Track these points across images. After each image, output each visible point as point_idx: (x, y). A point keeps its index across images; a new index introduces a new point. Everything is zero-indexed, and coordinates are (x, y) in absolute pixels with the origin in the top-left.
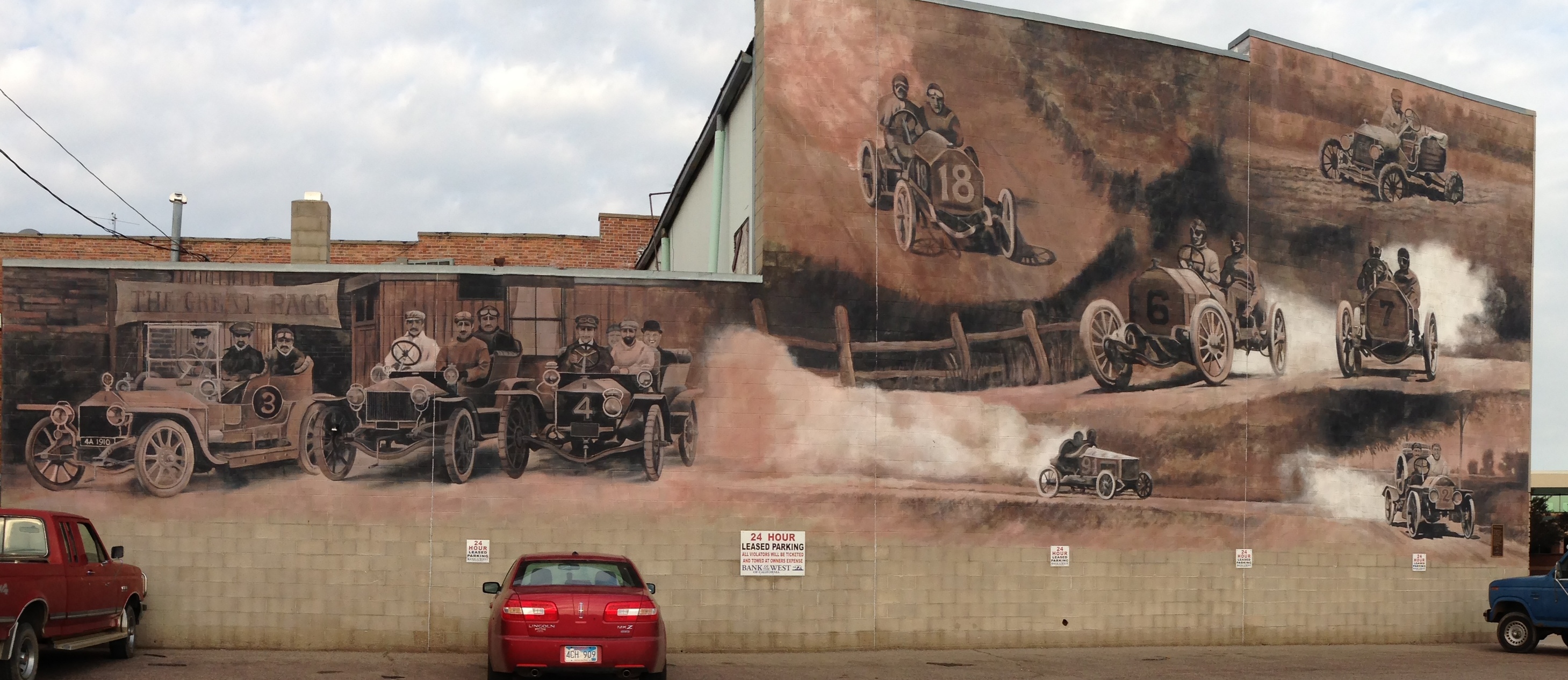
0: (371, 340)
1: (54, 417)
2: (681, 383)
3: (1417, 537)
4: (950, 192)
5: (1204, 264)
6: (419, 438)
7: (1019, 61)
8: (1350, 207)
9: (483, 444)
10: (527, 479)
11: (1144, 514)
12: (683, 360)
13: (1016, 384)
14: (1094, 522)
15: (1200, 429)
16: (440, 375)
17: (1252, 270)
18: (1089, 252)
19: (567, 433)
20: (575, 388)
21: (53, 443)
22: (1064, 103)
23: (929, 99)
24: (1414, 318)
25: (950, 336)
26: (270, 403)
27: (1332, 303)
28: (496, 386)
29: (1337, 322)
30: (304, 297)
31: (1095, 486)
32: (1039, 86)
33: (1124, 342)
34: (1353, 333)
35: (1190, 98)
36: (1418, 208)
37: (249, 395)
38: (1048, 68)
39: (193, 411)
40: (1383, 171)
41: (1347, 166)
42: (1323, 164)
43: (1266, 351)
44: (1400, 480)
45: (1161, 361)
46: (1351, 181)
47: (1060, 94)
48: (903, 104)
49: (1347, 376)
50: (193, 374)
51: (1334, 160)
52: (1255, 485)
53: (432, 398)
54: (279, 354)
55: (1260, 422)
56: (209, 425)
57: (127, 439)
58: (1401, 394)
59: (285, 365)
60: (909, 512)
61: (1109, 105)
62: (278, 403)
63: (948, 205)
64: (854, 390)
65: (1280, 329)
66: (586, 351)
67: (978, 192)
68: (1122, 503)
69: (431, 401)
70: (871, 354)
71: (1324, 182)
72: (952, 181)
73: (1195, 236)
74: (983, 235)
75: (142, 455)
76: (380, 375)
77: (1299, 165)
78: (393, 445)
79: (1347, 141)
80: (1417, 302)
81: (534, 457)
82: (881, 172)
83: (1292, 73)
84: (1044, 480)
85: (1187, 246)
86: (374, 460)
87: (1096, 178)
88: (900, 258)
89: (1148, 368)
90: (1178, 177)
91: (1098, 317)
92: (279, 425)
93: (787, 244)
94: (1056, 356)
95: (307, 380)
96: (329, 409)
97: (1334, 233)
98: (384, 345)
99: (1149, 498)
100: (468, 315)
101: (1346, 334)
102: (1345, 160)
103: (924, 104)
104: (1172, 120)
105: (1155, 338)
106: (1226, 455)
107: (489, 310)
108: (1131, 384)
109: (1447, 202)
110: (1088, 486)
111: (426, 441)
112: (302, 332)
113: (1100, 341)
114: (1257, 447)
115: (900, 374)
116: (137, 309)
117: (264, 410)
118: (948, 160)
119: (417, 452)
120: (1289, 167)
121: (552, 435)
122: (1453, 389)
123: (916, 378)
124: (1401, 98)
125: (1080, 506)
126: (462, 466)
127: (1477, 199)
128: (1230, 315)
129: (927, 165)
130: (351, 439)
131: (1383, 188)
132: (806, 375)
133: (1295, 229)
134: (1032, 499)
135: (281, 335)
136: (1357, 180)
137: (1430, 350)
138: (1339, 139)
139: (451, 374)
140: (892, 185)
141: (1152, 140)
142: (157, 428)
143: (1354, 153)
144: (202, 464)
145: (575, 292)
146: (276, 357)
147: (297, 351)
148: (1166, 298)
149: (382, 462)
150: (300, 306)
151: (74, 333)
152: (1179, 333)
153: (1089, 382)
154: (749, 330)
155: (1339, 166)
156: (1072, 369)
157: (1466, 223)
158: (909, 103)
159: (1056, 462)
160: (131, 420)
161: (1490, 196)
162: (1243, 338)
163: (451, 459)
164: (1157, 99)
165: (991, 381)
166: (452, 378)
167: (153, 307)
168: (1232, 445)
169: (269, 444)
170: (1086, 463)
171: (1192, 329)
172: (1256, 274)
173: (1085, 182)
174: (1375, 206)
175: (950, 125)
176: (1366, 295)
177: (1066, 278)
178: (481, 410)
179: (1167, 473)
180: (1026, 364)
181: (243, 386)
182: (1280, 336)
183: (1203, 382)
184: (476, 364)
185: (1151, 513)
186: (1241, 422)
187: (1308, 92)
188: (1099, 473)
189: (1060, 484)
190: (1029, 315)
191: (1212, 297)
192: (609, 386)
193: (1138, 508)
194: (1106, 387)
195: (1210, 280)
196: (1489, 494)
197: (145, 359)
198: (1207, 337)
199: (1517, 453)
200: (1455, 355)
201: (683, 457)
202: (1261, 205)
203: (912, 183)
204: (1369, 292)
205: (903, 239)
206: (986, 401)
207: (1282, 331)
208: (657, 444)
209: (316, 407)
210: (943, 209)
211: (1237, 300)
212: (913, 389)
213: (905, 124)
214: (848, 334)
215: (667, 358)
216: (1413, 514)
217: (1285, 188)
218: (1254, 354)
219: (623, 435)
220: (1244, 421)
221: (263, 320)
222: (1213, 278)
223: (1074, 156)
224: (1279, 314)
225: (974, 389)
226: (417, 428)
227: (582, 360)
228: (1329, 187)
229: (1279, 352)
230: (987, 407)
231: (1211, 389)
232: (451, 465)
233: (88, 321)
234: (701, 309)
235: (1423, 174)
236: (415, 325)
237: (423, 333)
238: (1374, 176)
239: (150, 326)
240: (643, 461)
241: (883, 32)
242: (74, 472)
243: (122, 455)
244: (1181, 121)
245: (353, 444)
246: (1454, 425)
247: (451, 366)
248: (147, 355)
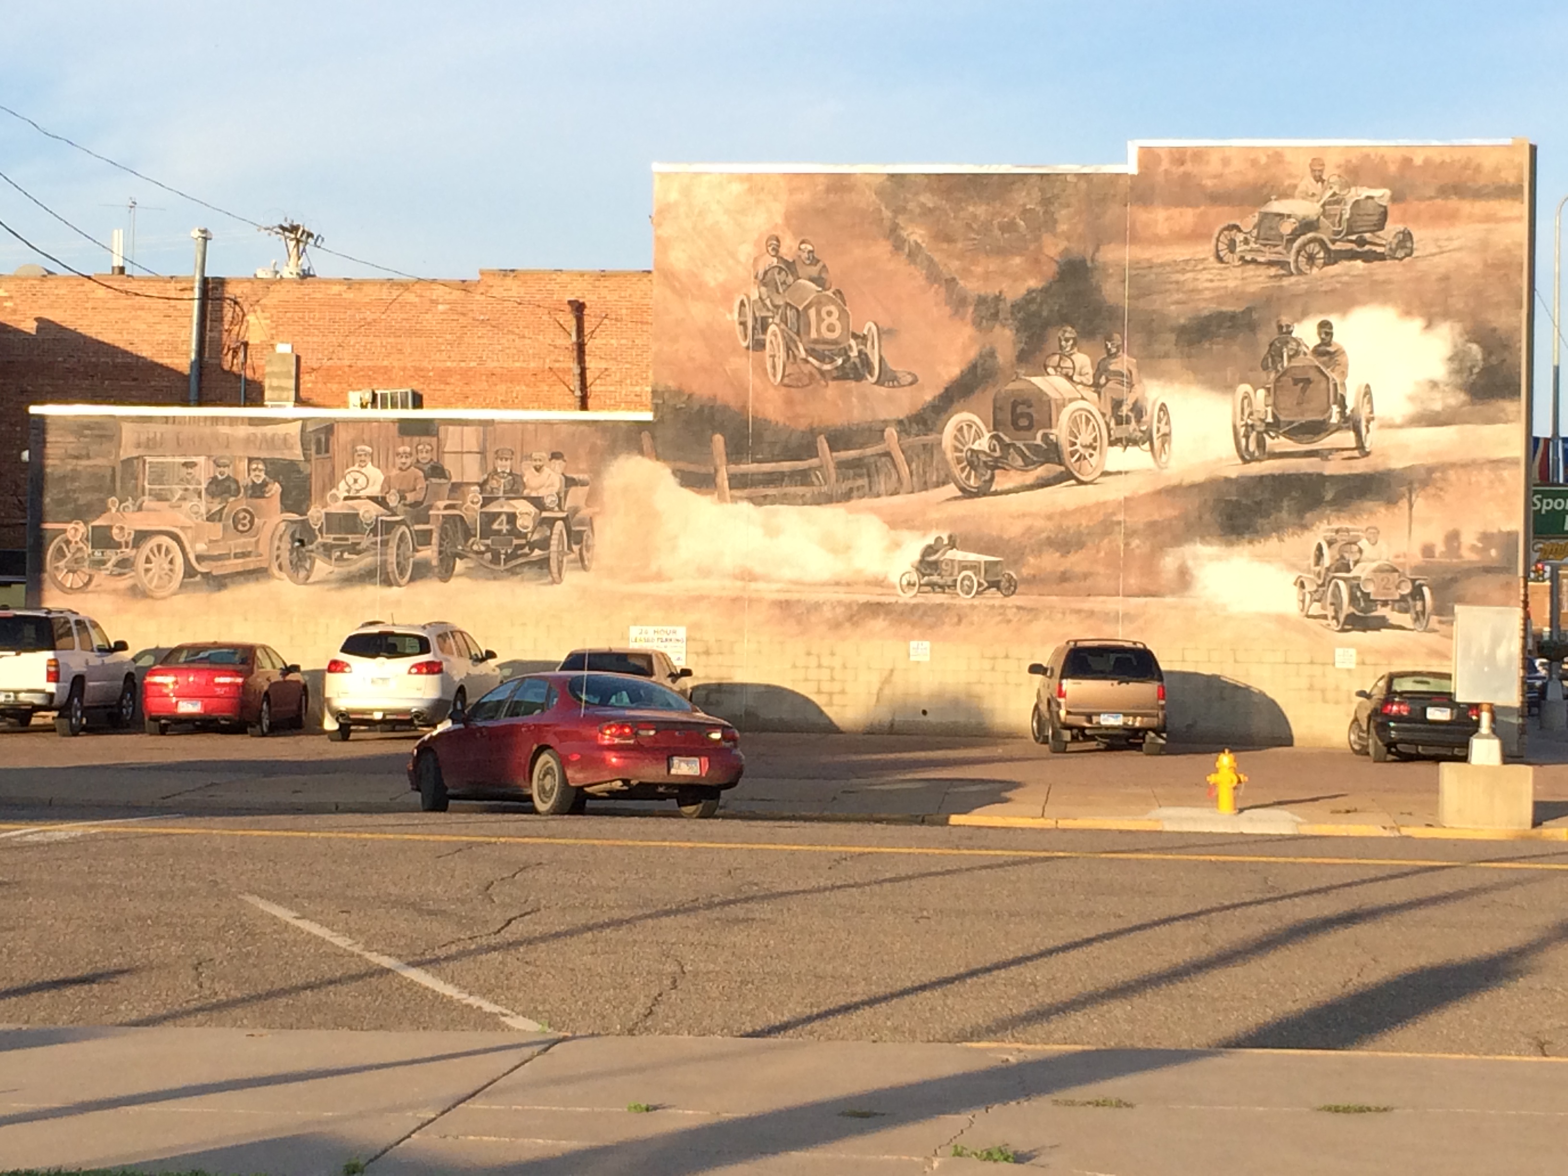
0: (328, 469)
1: (69, 535)
2: (582, 503)
3: (1343, 630)
4: (818, 330)
5: (1074, 368)
6: (366, 550)
7: (883, 208)
8: (1252, 289)
9: (419, 555)
10: (453, 582)
11: (1008, 611)
12: (583, 484)
13: (878, 495)
14: (956, 620)
15: (1068, 528)
16: (384, 498)
17: (1131, 368)
18: (951, 370)
19: (487, 546)
20: (493, 508)
21: (69, 555)
22: (927, 240)
23: (800, 253)
24: (1340, 391)
25: (817, 456)
26: (246, 521)
27: (1228, 388)
28: (430, 507)
29: (1234, 408)
30: (274, 435)
31: (955, 586)
32: (902, 228)
33: (988, 451)
34: (1255, 417)
35: (1056, 216)
36: (1346, 274)
37: (228, 515)
38: (911, 211)
39: (183, 528)
40: (1296, 245)
41: (1248, 248)
42: (1217, 251)
43: (1147, 446)
44: (1318, 569)
45: (1026, 465)
46: (1254, 261)
47: (922, 232)
48: (775, 260)
49: (1245, 461)
50: (183, 499)
51: (1232, 246)
52: (1132, 581)
53: (377, 517)
54: (253, 482)
55: (1139, 519)
56: (194, 541)
57: (129, 552)
58: (1320, 476)
59: (258, 491)
60: (777, 612)
61: (973, 235)
62: (252, 522)
63: (816, 342)
64: (729, 507)
65: (1164, 422)
66: (503, 477)
67: (846, 327)
68: (984, 601)
69: (377, 520)
70: (744, 475)
71: (1219, 269)
72: (820, 319)
73: (1063, 343)
74: (847, 365)
75: (141, 565)
76: (335, 498)
77: (1188, 257)
78: (346, 555)
79: (1249, 222)
80: (1344, 374)
81: (460, 565)
82: (755, 319)
83: (1182, 169)
84: (904, 582)
85: (1054, 354)
86: (331, 568)
87: (958, 302)
88: (771, 391)
89: (1012, 473)
90: (1045, 291)
91: (960, 430)
92: (254, 540)
93: (672, 384)
94: (918, 467)
95: (276, 503)
96: (295, 526)
97: (1233, 317)
98: (338, 472)
99: (1014, 597)
100: (408, 449)
101: (1245, 417)
102: (1246, 241)
103: (796, 258)
104: (1037, 239)
105: (1020, 444)
106: (1098, 552)
107: (425, 444)
108: (993, 489)
109: (1389, 262)
110: (949, 587)
111: (373, 552)
112: (271, 464)
113: (961, 451)
114: (1135, 542)
115: (771, 491)
116: (138, 445)
117: (240, 527)
118: (818, 303)
119: (366, 561)
120: (1175, 261)
121: (475, 547)
122: (1397, 464)
123: (785, 494)
124: (1323, 165)
125: (941, 605)
126: (402, 573)
127: (1434, 250)
128: (1104, 415)
129: (797, 310)
130: (312, 551)
131: (1296, 261)
132: (687, 494)
133: (1182, 321)
134: (892, 600)
135: (254, 466)
136: (1261, 259)
137: (1363, 424)
138: (1238, 223)
139: (393, 498)
140: (764, 329)
141: (1017, 260)
142: (153, 542)
143: (1259, 233)
144: (189, 572)
145: (495, 430)
146: (250, 484)
147: (268, 479)
148: (1030, 406)
149: (336, 570)
150: (270, 443)
151: (87, 466)
152: (1045, 437)
153: (951, 490)
154: (639, 457)
155: (1238, 249)
156: (934, 479)
157: (1419, 280)
158: (780, 258)
159: (916, 565)
160: (132, 536)
161: (1456, 244)
162: (1118, 436)
163: (393, 567)
164: (1022, 223)
165: (855, 493)
166: (393, 500)
167: (151, 443)
168: (1106, 541)
169: (244, 555)
170: (947, 565)
171: (1060, 432)
172: (1134, 371)
173: (948, 308)
174: (1285, 282)
175: (820, 272)
176: (1273, 376)
177: (928, 396)
178: (418, 527)
179: (1032, 572)
180: (888, 476)
181: (224, 507)
182: (1164, 429)
183: (1073, 482)
184: (414, 490)
185: (1014, 610)
186: (1115, 519)
187: (1199, 185)
188: (959, 573)
189: (920, 585)
190: (891, 432)
191: (1083, 398)
192: (522, 507)
193: (1002, 606)
194: (967, 494)
195: (1081, 383)
196: (1454, 580)
197: (143, 486)
198: (1076, 438)
199: (1500, 532)
200: (1400, 427)
201: (582, 563)
202: (1142, 304)
203: (783, 326)
204: (1277, 371)
205: (775, 375)
206: (850, 512)
207: (1166, 424)
208: (561, 553)
209: (284, 524)
210: (812, 346)
211: (1113, 399)
212: (782, 503)
213: (777, 277)
214: (724, 458)
215: (570, 482)
216: (1337, 605)
217: (1171, 283)
218: (1132, 450)
219: (532, 546)
220: (1120, 517)
221: (241, 454)
222: (1085, 381)
223: (936, 286)
224: (1163, 408)
225: (838, 501)
226: (365, 541)
227: (499, 485)
228: (1224, 272)
229: (1163, 446)
230: (850, 517)
231: (1082, 487)
232: (393, 572)
233: (98, 455)
234: (599, 442)
235: (1354, 237)
236: (363, 458)
237: (370, 464)
238: (1284, 252)
239: (148, 459)
240: (549, 566)
241: (758, 202)
242: (86, 579)
243: (124, 564)
244: (1047, 239)
245: (313, 555)
246: (1400, 504)
247: (392, 491)
248: (146, 483)
